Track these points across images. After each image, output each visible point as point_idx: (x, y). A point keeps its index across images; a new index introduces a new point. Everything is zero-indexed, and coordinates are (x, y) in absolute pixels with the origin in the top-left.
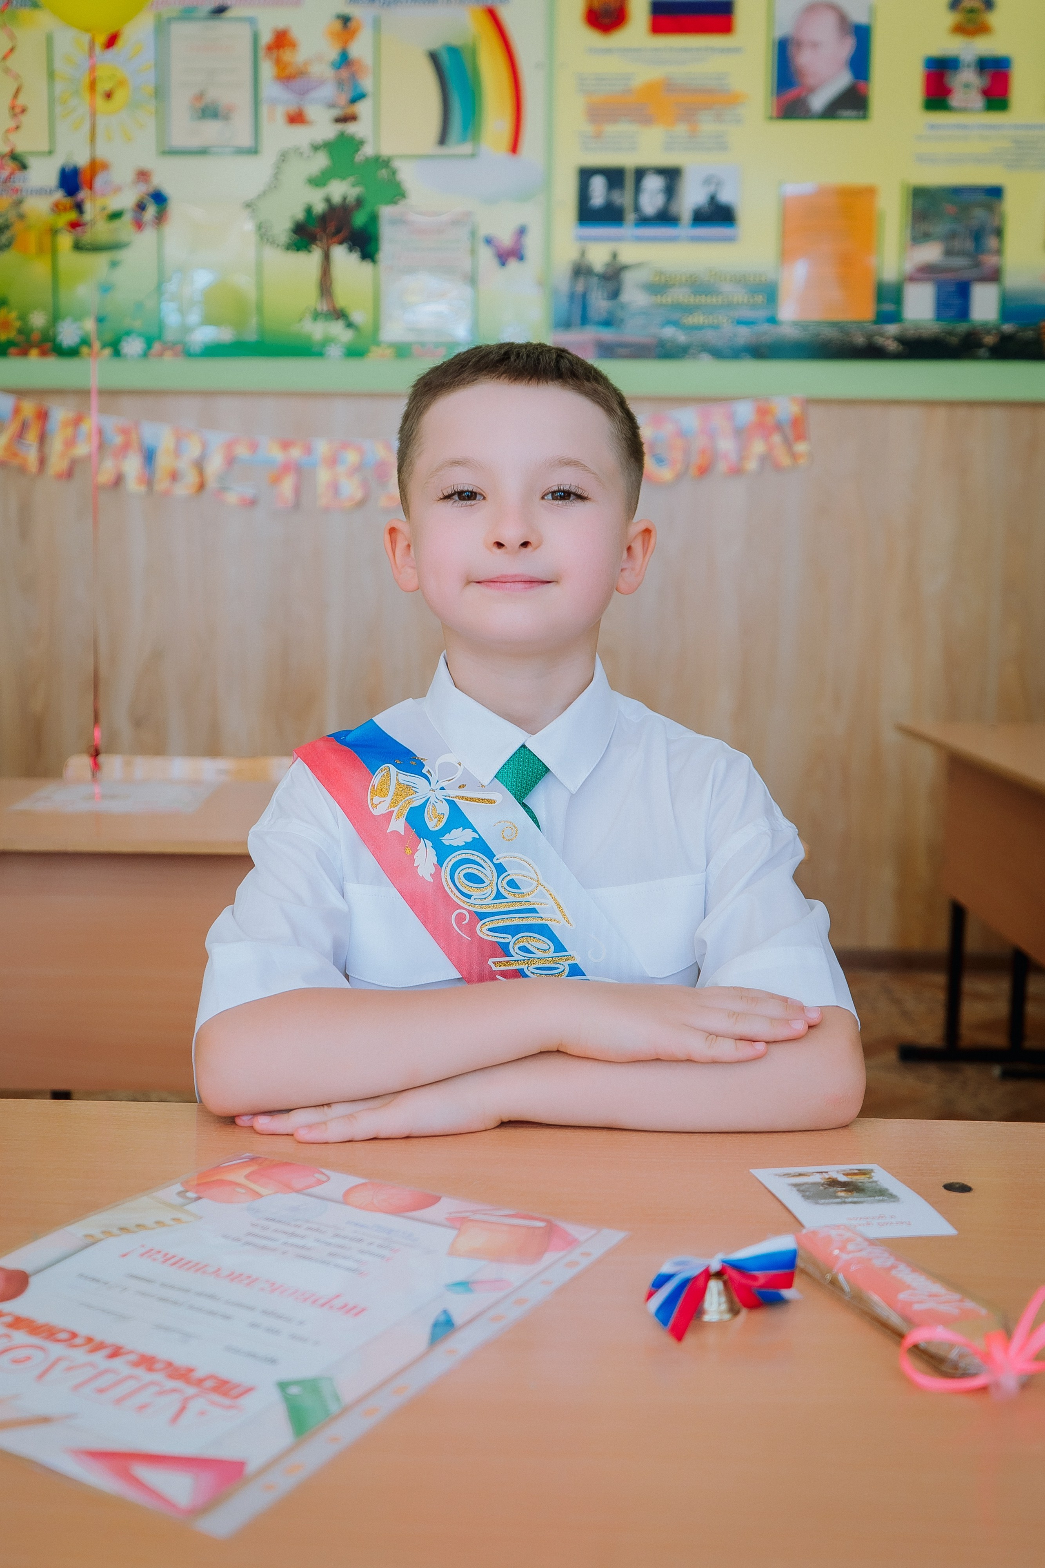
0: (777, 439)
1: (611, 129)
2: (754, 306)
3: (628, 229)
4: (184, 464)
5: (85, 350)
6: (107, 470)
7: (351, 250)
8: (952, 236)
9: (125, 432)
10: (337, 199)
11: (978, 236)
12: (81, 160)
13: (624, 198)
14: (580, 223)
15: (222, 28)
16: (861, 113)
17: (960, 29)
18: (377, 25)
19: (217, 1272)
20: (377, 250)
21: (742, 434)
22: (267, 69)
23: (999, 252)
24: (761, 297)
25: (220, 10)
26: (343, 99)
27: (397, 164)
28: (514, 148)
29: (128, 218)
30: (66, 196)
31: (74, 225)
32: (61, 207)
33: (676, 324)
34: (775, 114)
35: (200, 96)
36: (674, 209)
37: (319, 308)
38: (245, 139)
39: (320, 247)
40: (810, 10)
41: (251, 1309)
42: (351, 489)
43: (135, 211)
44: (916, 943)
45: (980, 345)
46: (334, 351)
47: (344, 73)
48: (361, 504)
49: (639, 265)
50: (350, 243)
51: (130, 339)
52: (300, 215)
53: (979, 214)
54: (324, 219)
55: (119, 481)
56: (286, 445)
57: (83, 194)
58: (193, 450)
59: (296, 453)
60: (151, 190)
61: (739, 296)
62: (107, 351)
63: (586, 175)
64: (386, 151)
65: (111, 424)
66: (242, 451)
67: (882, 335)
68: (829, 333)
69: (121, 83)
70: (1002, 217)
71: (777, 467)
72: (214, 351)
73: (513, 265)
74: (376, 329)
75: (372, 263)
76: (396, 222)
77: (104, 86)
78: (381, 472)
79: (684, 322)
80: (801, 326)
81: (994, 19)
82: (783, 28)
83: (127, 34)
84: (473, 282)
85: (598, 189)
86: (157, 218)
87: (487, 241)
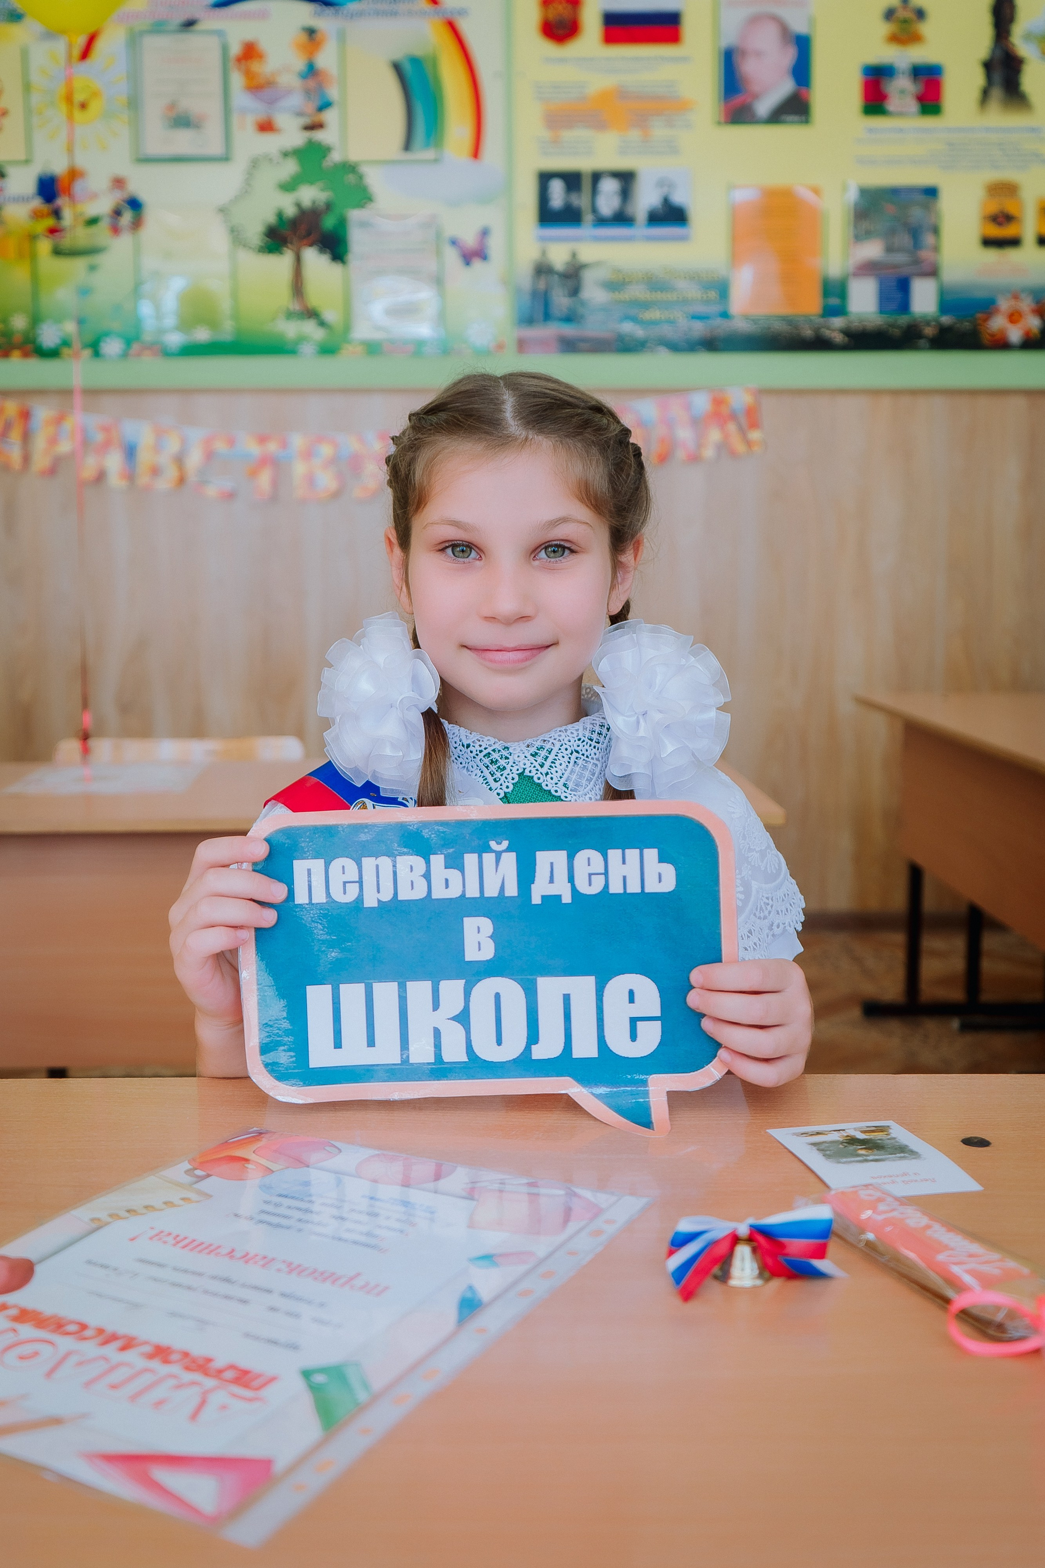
0: (732, 427)
1: (568, 135)
2: (707, 302)
3: (587, 229)
4: (165, 460)
5: (65, 351)
6: (90, 465)
7: (322, 251)
8: (890, 233)
9: (106, 429)
10: (307, 203)
11: (915, 233)
12: (58, 167)
13: (582, 201)
14: (541, 224)
15: (193, 41)
16: (803, 118)
17: (896, 39)
18: (342, 37)
20: (346, 251)
21: (698, 423)
22: (237, 80)
23: (936, 249)
24: (713, 293)
25: (189, 24)
26: (310, 108)
27: (365, 169)
28: (476, 153)
30: (43, 203)
31: (53, 231)
32: (39, 214)
33: (634, 319)
34: (723, 120)
35: (172, 106)
36: (630, 210)
37: (291, 307)
39: (292, 250)
40: (755, 20)
42: (326, 481)
43: (112, 217)
44: (874, 904)
45: (920, 336)
46: (307, 349)
47: (311, 83)
48: (336, 495)
49: (598, 264)
50: (320, 245)
51: (108, 340)
52: (271, 219)
53: (916, 213)
54: (295, 223)
55: (101, 477)
56: (262, 440)
57: (61, 201)
58: (172, 445)
59: (272, 447)
61: (693, 292)
62: (87, 353)
63: (545, 178)
64: (353, 156)
65: (94, 422)
66: (220, 447)
67: (828, 328)
68: (779, 327)
69: (95, 94)
70: (938, 215)
71: (733, 454)
72: (190, 351)
73: (477, 265)
74: (347, 327)
75: (341, 264)
76: (364, 225)
77: (79, 97)
78: (355, 463)
79: (642, 318)
80: (753, 320)
81: (926, 28)
82: (729, 39)
83: (100, 46)
84: (440, 281)
85: (557, 191)
86: (134, 223)
87: (452, 242)
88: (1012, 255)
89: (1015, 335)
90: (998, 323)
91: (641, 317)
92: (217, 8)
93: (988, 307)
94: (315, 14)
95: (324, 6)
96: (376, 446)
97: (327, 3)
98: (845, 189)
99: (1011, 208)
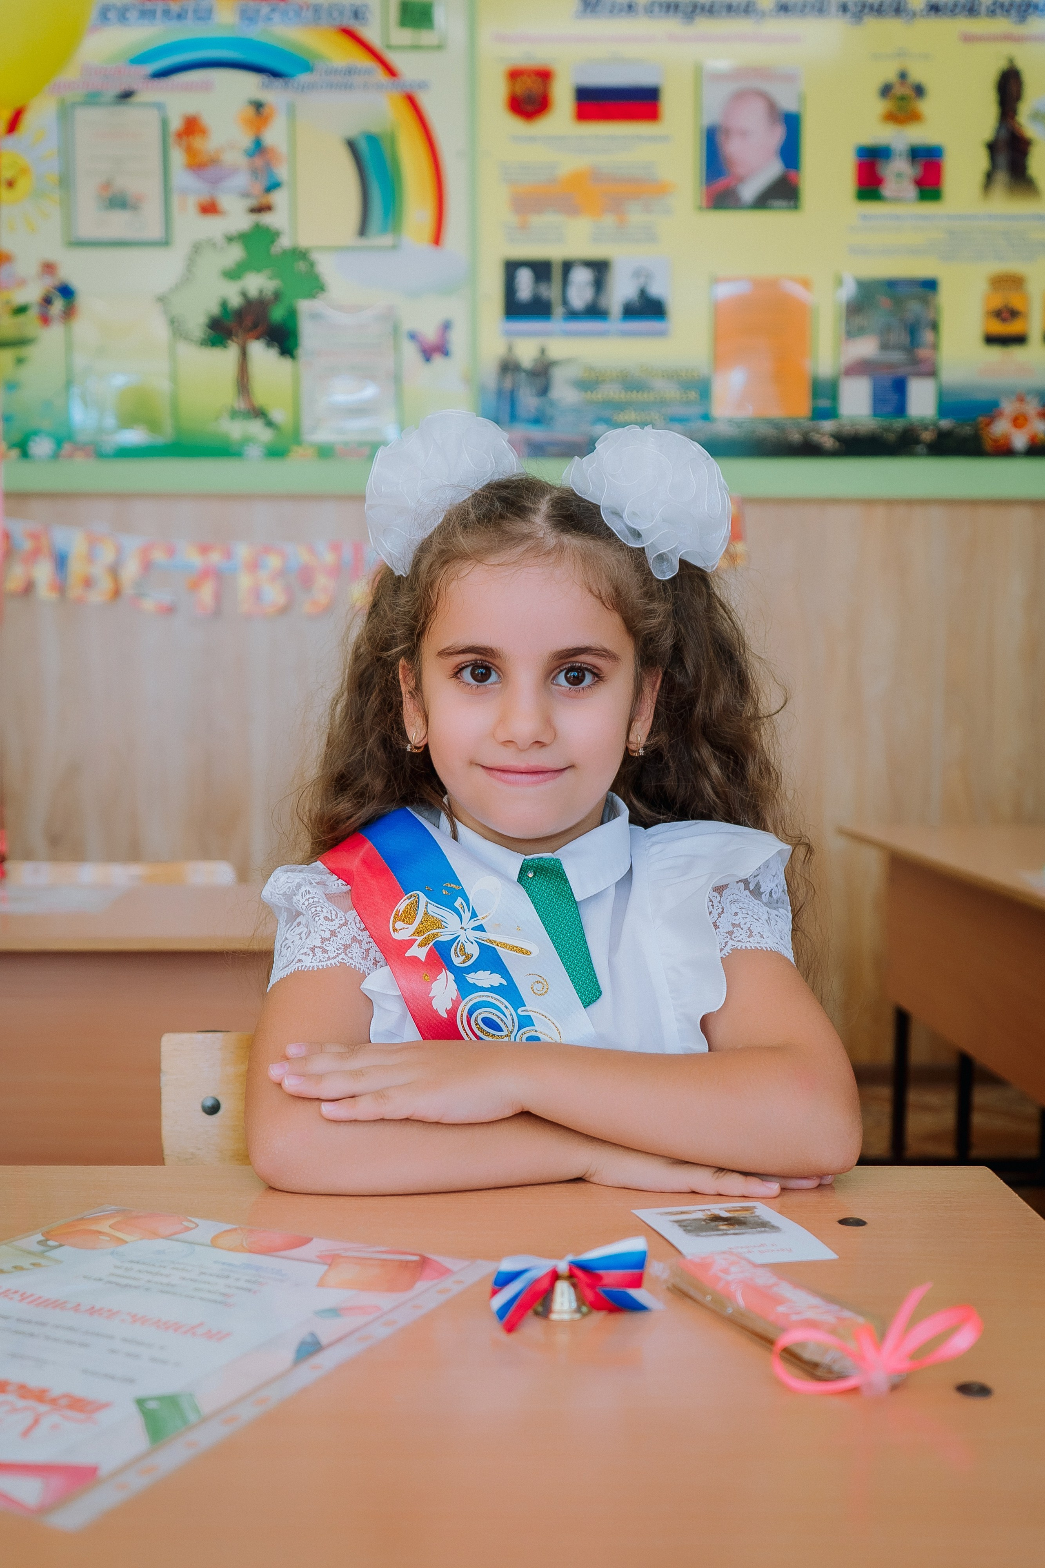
1: (537, 220)
2: (688, 403)
3: (557, 323)
4: (99, 571)
6: (16, 577)
7: (269, 344)
8: (886, 330)
9: (35, 537)
10: (253, 293)
11: (913, 330)
13: (552, 292)
14: (507, 319)
15: (129, 114)
16: (792, 203)
18: (291, 111)
20: (296, 345)
22: (178, 157)
23: (935, 346)
24: (693, 393)
25: (126, 96)
26: (257, 188)
27: (316, 256)
28: (437, 239)
29: (33, 314)
33: (607, 421)
34: (704, 204)
35: (107, 185)
36: (603, 303)
37: (236, 405)
38: (155, 231)
39: (237, 343)
40: (740, 96)
42: (274, 595)
43: (41, 305)
45: (917, 441)
46: (254, 452)
47: (259, 162)
48: (284, 610)
49: (568, 361)
50: (267, 338)
51: (37, 439)
52: (215, 310)
53: (914, 307)
54: (240, 314)
55: (29, 588)
56: (204, 549)
58: (106, 555)
59: (215, 558)
61: (672, 392)
62: (15, 453)
63: (511, 267)
64: (304, 241)
65: (20, 528)
66: (159, 556)
67: (818, 432)
68: (765, 430)
69: (24, 171)
70: (937, 310)
72: (126, 453)
73: (438, 361)
74: (297, 430)
75: (291, 359)
76: (316, 316)
77: (6, 175)
78: (306, 577)
79: (616, 420)
80: (736, 423)
81: (925, 106)
82: (711, 117)
83: (27, 120)
84: (397, 379)
85: (525, 282)
86: (65, 313)
87: (411, 336)
88: (1017, 353)
89: (1020, 441)
90: (1001, 428)
91: (614, 418)
92: (155, 78)
93: (990, 410)
94: (263, 85)
95: (272, 78)
96: (328, 558)
97: (275, 74)
98: (839, 282)
99: (1016, 302)
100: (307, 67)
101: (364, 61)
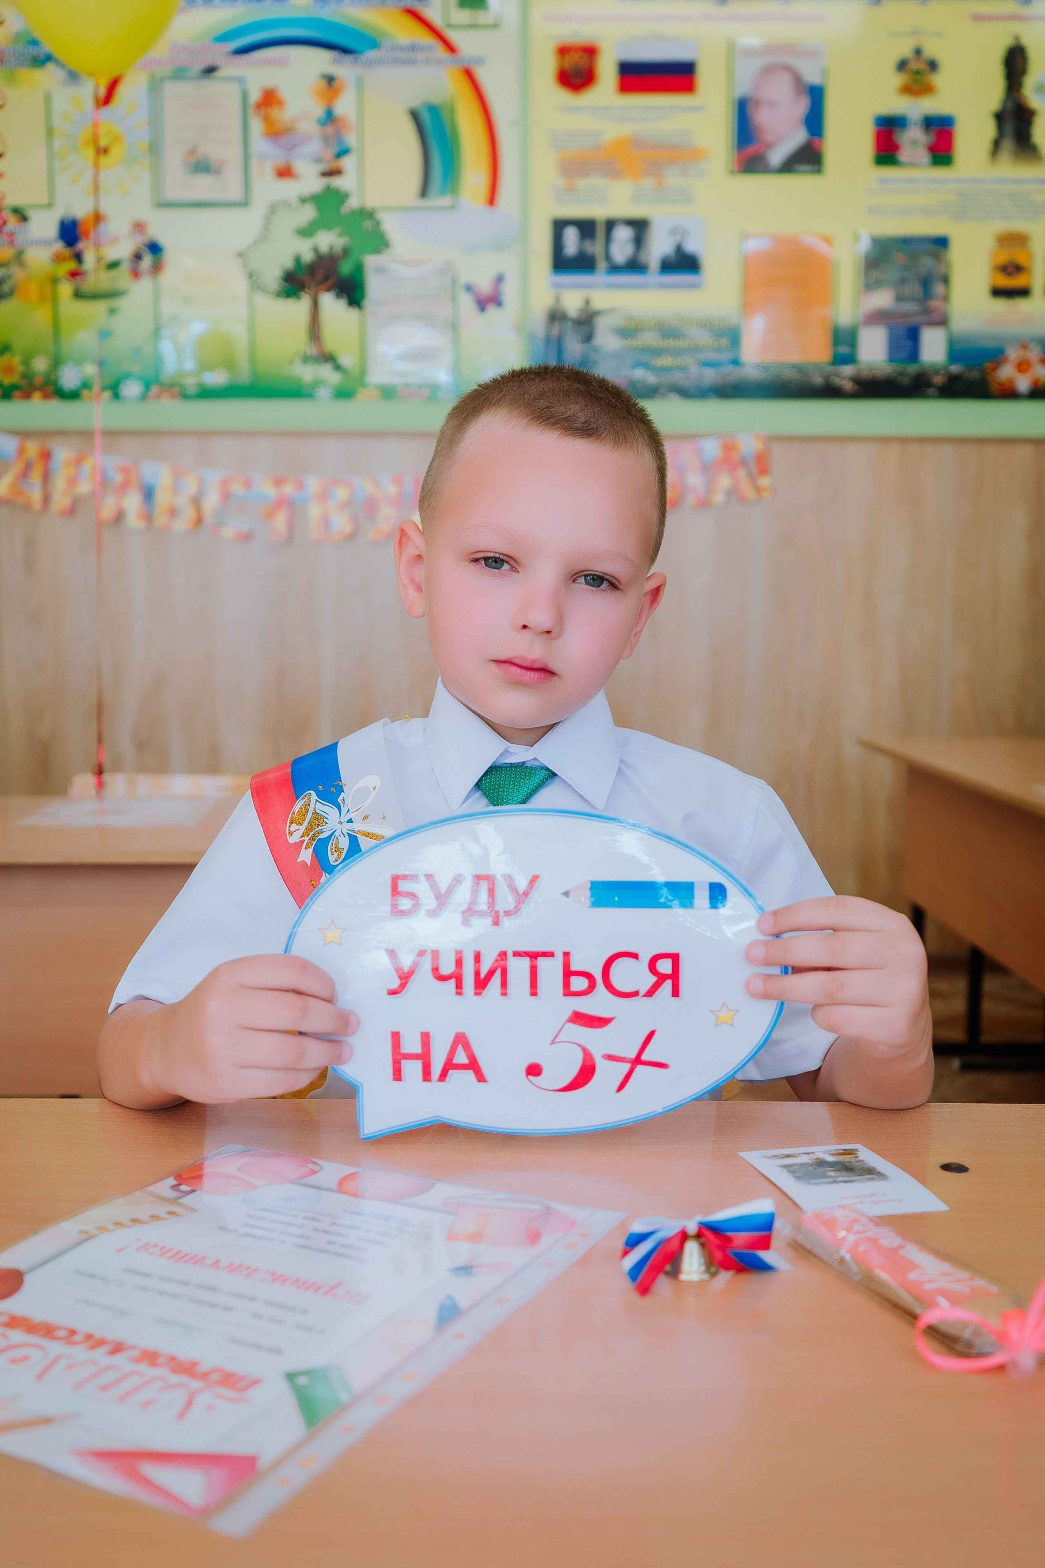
0: (741, 473)
1: (583, 183)
2: (719, 349)
3: (600, 277)
4: (182, 502)
5: (85, 393)
6: (108, 506)
7: (338, 296)
8: (903, 281)
9: (125, 471)
10: (324, 248)
11: (926, 283)
12: (81, 210)
13: (596, 248)
14: (555, 272)
15: (212, 86)
16: (816, 168)
17: (908, 90)
18: (360, 84)
19: (216, 1264)
20: (363, 296)
21: (709, 469)
22: (256, 126)
23: (946, 298)
24: (725, 340)
25: (210, 70)
26: (329, 154)
27: (383, 216)
28: (492, 200)
29: (125, 268)
30: (66, 247)
31: (74, 274)
32: (60, 257)
33: (646, 366)
34: (736, 168)
35: (192, 152)
36: (643, 258)
37: (308, 352)
38: (235, 193)
39: (309, 294)
40: (769, 70)
41: (253, 1299)
42: (341, 523)
43: (132, 261)
45: (929, 384)
46: (324, 393)
47: (330, 130)
48: (351, 537)
49: (610, 311)
50: (337, 290)
51: (128, 382)
52: (289, 264)
54: (312, 268)
55: (119, 517)
56: (279, 482)
57: (81, 245)
58: (190, 487)
59: (288, 489)
60: (146, 240)
61: (704, 339)
62: (107, 394)
63: (559, 226)
64: (371, 202)
65: (113, 463)
66: (237, 488)
67: (838, 376)
68: (789, 374)
69: (117, 139)
70: (948, 265)
71: (742, 500)
72: (208, 393)
73: (492, 311)
74: (363, 373)
75: (358, 309)
76: (380, 270)
77: (103, 142)
78: (370, 507)
79: (654, 364)
80: (763, 367)
81: (938, 80)
82: (743, 88)
83: (122, 92)
84: (454, 327)
85: (571, 239)
86: (153, 267)
87: (467, 288)
88: (1021, 305)
89: (1023, 384)
90: (1006, 372)
92: (237, 55)
93: (996, 357)
94: (334, 61)
95: (343, 54)
96: (391, 490)
97: (346, 51)
98: (857, 238)
99: (1021, 259)
100: (374, 44)
101: (426, 39)
